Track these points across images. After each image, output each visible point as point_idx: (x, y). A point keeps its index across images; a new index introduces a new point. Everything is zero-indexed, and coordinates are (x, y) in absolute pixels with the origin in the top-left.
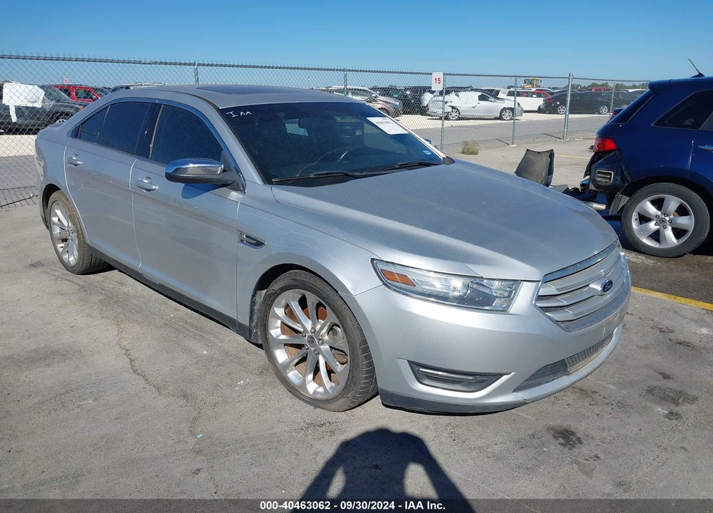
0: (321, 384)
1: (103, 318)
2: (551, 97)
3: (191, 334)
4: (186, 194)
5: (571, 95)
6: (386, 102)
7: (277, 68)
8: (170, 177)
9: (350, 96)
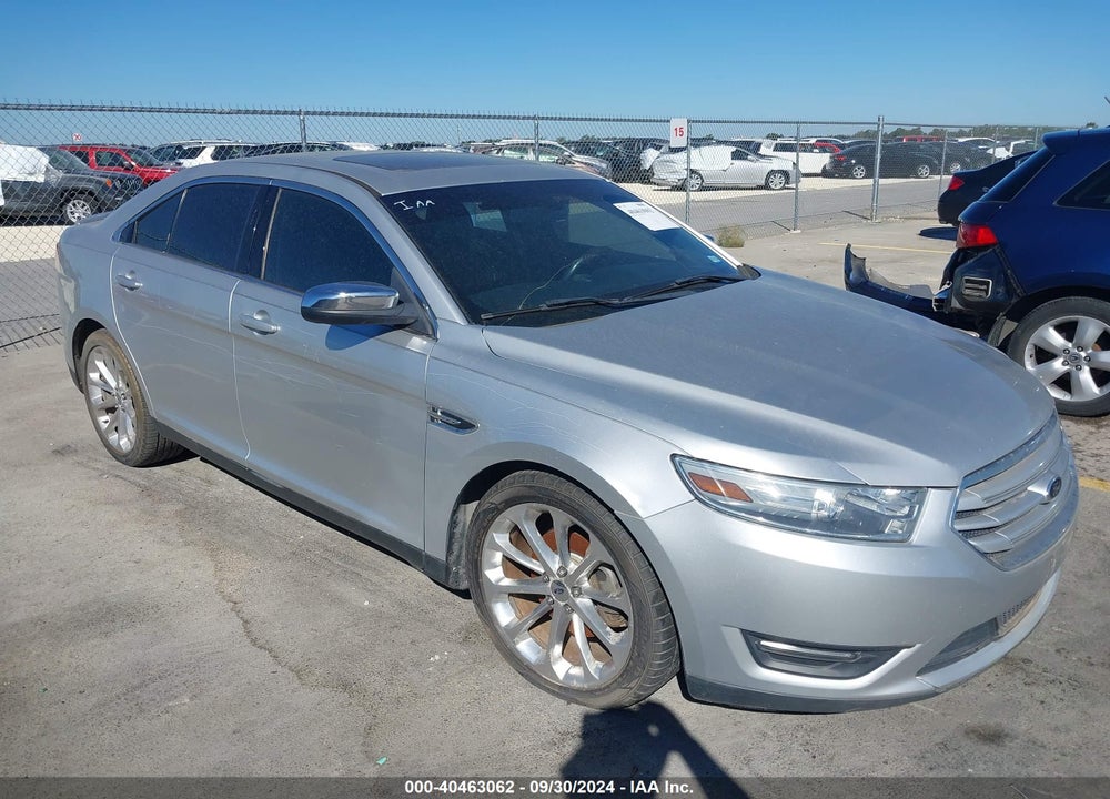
0: (576, 659)
1: (187, 544)
2: (841, 152)
3: (337, 570)
4: (332, 343)
5: (882, 150)
6: (586, 164)
7: (429, 116)
8: (310, 315)
9: (531, 156)
